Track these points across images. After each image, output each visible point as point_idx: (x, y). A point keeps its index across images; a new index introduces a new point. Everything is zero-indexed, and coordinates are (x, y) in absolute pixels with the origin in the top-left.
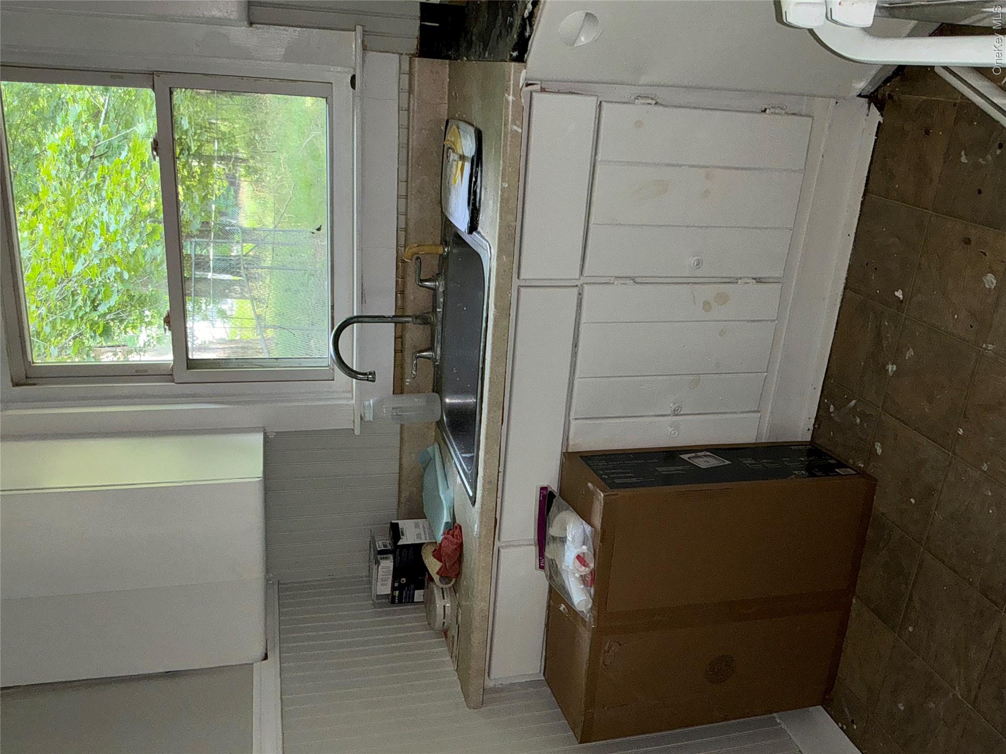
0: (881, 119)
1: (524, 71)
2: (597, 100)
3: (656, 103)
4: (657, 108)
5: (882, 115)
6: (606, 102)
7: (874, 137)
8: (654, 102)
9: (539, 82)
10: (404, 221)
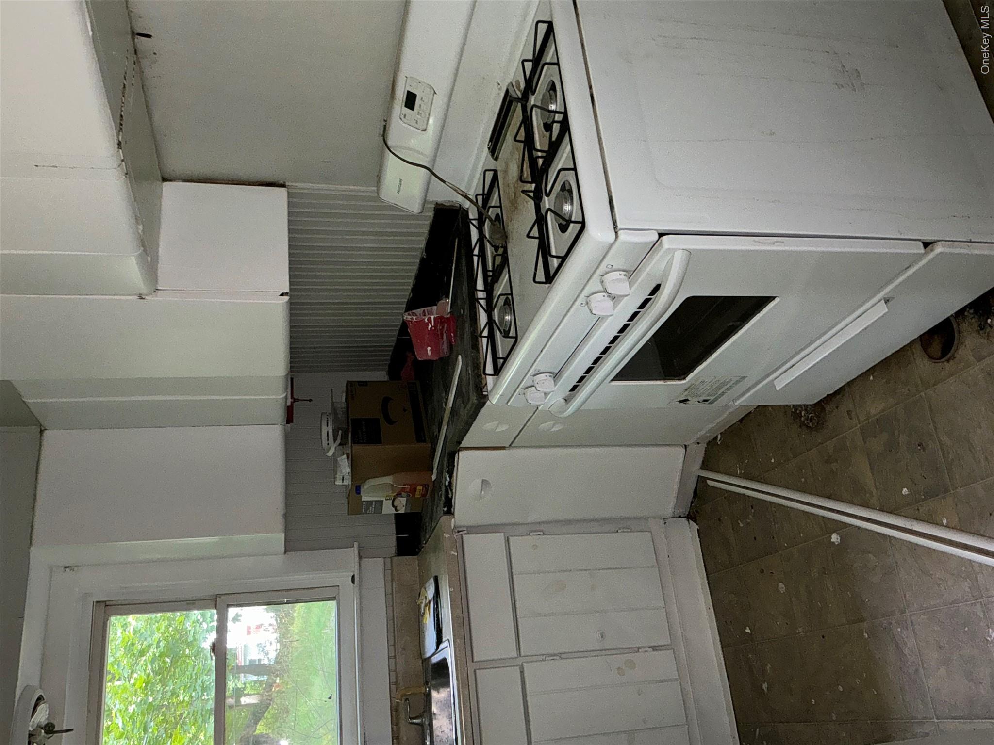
0: (697, 527)
1: (453, 520)
2: (505, 537)
3: (544, 534)
4: (544, 536)
5: (697, 524)
6: (512, 536)
7: (698, 539)
8: (542, 533)
9: (465, 529)
10: (395, 676)
